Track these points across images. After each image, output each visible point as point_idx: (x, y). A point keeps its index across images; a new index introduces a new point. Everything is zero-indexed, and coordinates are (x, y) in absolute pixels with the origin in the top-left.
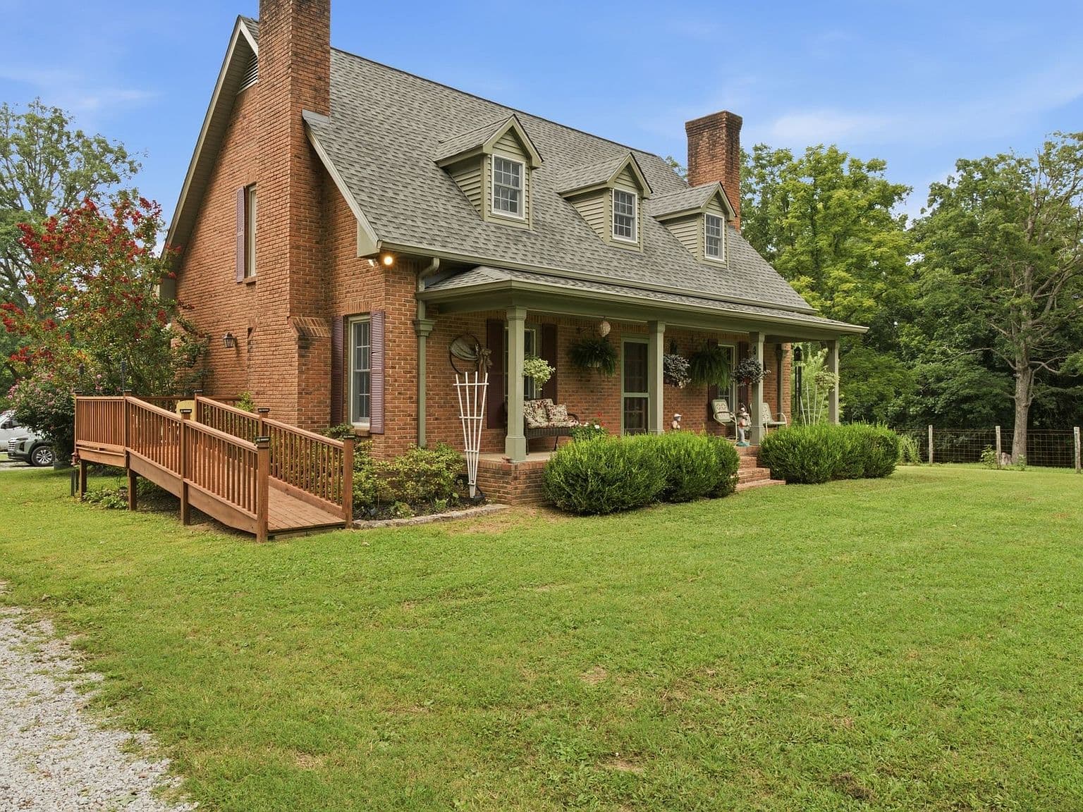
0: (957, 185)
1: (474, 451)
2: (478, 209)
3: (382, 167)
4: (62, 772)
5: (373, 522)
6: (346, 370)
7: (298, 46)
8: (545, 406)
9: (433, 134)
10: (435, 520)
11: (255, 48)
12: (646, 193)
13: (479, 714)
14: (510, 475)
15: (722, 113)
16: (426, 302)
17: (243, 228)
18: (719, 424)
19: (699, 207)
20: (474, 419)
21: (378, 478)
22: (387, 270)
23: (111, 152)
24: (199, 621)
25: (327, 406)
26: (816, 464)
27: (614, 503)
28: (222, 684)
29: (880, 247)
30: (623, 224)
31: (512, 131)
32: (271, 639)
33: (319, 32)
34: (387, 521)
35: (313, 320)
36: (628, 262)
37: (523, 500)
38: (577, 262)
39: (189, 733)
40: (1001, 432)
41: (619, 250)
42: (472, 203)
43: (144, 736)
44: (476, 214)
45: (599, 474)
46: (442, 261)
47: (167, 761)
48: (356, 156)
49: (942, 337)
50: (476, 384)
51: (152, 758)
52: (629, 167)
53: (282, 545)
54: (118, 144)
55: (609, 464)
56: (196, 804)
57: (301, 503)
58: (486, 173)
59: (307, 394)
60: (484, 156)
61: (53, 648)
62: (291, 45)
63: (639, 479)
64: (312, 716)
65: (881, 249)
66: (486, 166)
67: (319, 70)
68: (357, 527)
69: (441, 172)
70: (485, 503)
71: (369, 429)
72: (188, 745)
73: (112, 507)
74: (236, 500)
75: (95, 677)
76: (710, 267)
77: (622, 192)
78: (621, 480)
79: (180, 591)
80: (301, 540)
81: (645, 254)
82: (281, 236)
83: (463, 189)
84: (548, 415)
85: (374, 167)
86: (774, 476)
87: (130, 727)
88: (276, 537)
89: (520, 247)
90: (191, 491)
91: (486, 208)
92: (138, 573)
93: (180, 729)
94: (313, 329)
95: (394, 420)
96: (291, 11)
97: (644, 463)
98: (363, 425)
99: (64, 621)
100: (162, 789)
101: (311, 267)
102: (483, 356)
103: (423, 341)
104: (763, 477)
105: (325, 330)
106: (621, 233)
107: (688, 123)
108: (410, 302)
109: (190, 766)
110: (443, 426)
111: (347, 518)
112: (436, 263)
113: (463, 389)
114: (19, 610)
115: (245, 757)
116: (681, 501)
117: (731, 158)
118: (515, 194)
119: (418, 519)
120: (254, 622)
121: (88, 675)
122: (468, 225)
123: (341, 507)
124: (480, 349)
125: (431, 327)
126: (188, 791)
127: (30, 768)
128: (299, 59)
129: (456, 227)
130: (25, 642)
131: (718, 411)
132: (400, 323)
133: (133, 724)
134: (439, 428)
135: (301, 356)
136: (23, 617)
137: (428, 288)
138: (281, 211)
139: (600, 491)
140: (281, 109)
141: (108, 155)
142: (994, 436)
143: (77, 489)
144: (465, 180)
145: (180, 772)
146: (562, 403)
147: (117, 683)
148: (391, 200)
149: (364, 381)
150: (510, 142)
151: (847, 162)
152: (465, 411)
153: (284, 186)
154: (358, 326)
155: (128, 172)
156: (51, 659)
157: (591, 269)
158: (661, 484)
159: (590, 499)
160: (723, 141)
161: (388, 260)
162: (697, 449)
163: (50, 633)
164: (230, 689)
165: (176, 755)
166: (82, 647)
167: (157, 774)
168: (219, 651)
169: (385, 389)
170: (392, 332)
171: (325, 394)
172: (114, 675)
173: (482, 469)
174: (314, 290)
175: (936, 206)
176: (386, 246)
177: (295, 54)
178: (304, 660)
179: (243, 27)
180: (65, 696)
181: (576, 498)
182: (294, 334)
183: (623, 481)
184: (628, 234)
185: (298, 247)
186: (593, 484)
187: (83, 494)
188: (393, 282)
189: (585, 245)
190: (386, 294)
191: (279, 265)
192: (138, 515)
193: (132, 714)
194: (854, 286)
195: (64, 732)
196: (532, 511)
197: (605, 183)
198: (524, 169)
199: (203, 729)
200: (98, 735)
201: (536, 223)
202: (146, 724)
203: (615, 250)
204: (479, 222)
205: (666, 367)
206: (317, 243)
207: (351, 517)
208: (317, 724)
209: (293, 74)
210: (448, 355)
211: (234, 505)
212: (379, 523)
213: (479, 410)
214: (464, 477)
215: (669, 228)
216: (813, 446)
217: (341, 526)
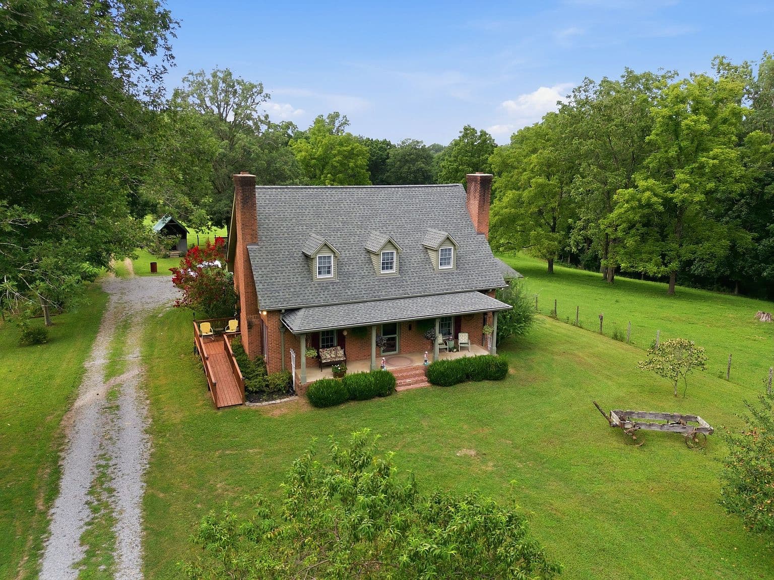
3: (275, 264)
7: (244, 221)
9: (308, 230)
12: (400, 250)
19: (435, 248)
22: (264, 316)
25: (259, 347)
30: (389, 265)
31: (325, 245)
34: (254, 404)
35: (254, 316)
36: (385, 285)
41: (384, 277)
42: (311, 273)
44: (311, 278)
48: (265, 262)
52: (389, 242)
53: (220, 412)
58: (314, 263)
59: (251, 343)
62: (241, 221)
66: (314, 260)
67: (253, 227)
68: (244, 405)
70: (294, 395)
76: (441, 273)
77: (387, 252)
80: (226, 411)
81: (400, 276)
84: (336, 353)
85: (271, 266)
88: (220, 409)
89: (326, 292)
91: (314, 277)
94: (254, 321)
95: (272, 361)
101: (253, 298)
103: (282, 334)
104: (423, 381)
105: (259, 320)
106: (387, 268)
108: (278, 321)
112: (283, 311)
118: (329, 267)
122: (304, 286)
123: (243, 396)
128: (244, 226)
129: (298, 290)
135: (248, 331)
137: (283, 316)
150: (325, 249)
161: (265, 313)
171: (258, 343)
182: (247, 323)
184: (391, 268)
185: (248, 293)
189: (364, 281)
190: (268, 321)
196: (304, 401)
197: (376, 252)
198: (332, 257)
201: (342, 274)
203: (380, 279)
204: (311, 283)
207: (244, 401)
209: (242, 232)
212: (252, 404)
215: (428, 251)
216: (442, 373)
217: (241, 405)
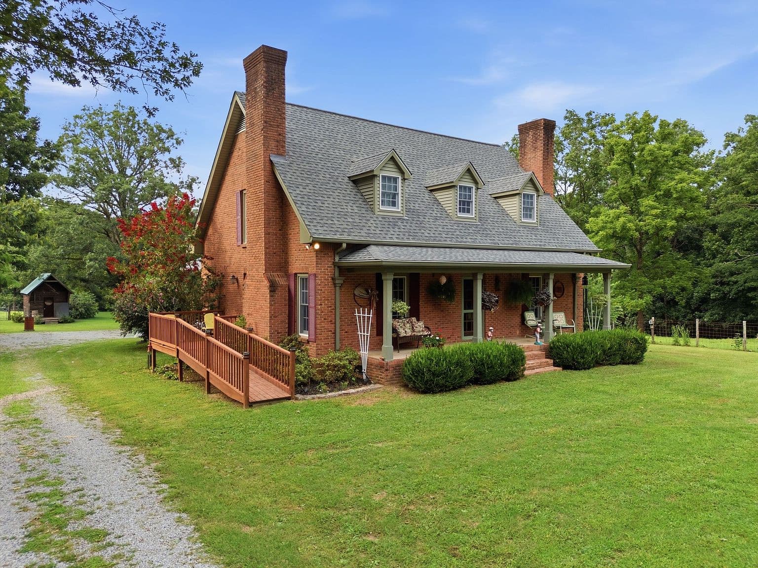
0: (746, 134)
1: (365, 352)
2: (372, 207)
3: (316, 186)
4: (154, 529)
5: (306, 396)
6: (296, 303)
7: (267, 118)
8: (411, 322)
9: (348, 156)
10: (340, 395)
11: (244, 112)
12: (480, 185)
13: (323, 511)
14: (384, 368)
15: (541, 120)
16: (339, 267)
17: (240, 214)
18: (528, 327)
19: (518, 190)
20: (365, 334)
21: (311, 368)
22: (316, 251)
23: (164, 132)
24: (211, 458)
25: (286, 323)
26: (583, 358)
27: (441, 387)
28: (217, 493)
29: (681, 183)
30: (465, 206)
31: (392, 159)
32: (242, 469)
33: (279, 107)
34: (313, 396)
35: (278, 274)
36: (467, 231)
37: (391, 382)
38: (432, 235)
39: (202, 515)
40: (746, 325)
41: (461, 222)
42: (369, 203)
43: (184, 515)
44: (371, 210)
45: (430, 371)
46: (348, 244)
47: (193, 527)
48: (301, 181)
49: (737, 242)
50: (366, 315)
51: (187, 525)
52: (469, 171)
53: (256, 411)
54: (169, 126)
55: (437, 364)
56: (203, 544)
57: (269, 383)
58: (376, 185)
59: (274, 317)
60: (375, 176)
61: (146, 471)
62: (263, 117)
63: (456, 373)
64: (252, 510)
65: (682, 185)
66: (376, 181)
67: (279, 129)
68: (297, 399)
69: (351, 184)
70: (370, 383)
71: (308, 338)
72: (201, 520)
73: (170, 378)
74: (233, 384)
75: (165, 486)
76: (525, 227)
77: (464, 186)
78: (444, 373)
79: (203, 439)
80: (266, 407)
81: (479, 223)
82: (259, 227)
83: (364, 194)
84: (413, 327)
85: (311, 187)
86: (555, 364)
87: (179, 511)
88: (253, 405)
89: (397, 229)
90: (210, 376)
91: (377, 206)
92: (183, 426)
93: (199, 513)
94: (278, 280)
95: (321, 334)
96: (263, 97)
97: (458, 364)
98: (304, 336)
99: (149, 455)
100: (190, 538)
101: (276, 244)
102: (374, 295)
103: (338, 288)
104: (548, 365)
105: (285, 280)
106: (464, 212)
107: (520, 125)
108: (331, 267)
109: (202, 529)
110: (350, 336)
111: (292, 394)
112: (344, 246)
113: (359, 317)
114: (129, 448)
115: (223, 525)
116: (486, 384)
117: (548, 149)
118: (395, 196)
119: (330, 394)
120: (235, 459)
121: (162, 485)
122: (364, 218)
123: (288, 387)
124: (371, 291)
125: (342, 281)
126: (200, 539)
127: (141, 527)
128: (268, 125)
129: (357, 221)
130: (133, 467)
131: (528, 319)
132: (325, 279)
133: (180, 510)
134: (347, 337)
135: (271, 296)
136: (130, 453)
137: (340, 258)
138: (259, 213)
139: (432, 380)
140: (258, 153)
141: (163, 134)
142: (742, 328)
143: (151, 365)
144: (364, 188)
145: (197, 531)
146: (422, 321)
147: (174, 490)
148: (320, 208)
149: (306, 310)
150: (391, 165)
151: (658, 122)
152: (361, 329)
153: (260, 198)
154: (303, 279)
155: (175, 145)
156: (145, 477)
157: (441, 239)
158: (471, 374)
159: (426, 384)
160: (542, 138)
161: (317, 246)
162: (494, 354)
163: (144, 462)
164: (221, 495)
165: (197, 524)
166: (158, 470)
167: (189, 532)
168: (218, 475)
169: (316, 317)
170: (320, 285)
171: (284, 317)
172: (173, 486)
173: (369, 364)
174: (278, 257)
175: (729, 148)
176: (314, 239)
177: (265, 122)
178: (255, 481)
179: (237, 98)
180: (152, 495)
181: (418, 384)
182: (266, 283)
183: (445, 374)
184: (468, 211)
185: (269, 234)
186: (427, 376)
187: (154, 369)
188: (321, 257)
189: (439, 222)
190: (317, 264)
191: (258, 244)
192: (184, 385)
193: (180, 505)
194: (660, 212)
195: (153, 512)
196: (395, 389)
197: (452, 182)
198: (400, 180)
199: (208, 514)
200: (166, 514)
201: (408, 211)
202: (185, 510)
203: (458, 223)
204: (372, 216)
205: (483, 300)
206: (280, 230)
207: (294, 393)
208: (254, 513)
209: (264, 134)
210: (353, 296)
211: (232, 387)
212: (309, 397)
213: (368, 331)
214: (359, 367)
215: (500, 202)
216: (580, 346)
217: (288, 399)
